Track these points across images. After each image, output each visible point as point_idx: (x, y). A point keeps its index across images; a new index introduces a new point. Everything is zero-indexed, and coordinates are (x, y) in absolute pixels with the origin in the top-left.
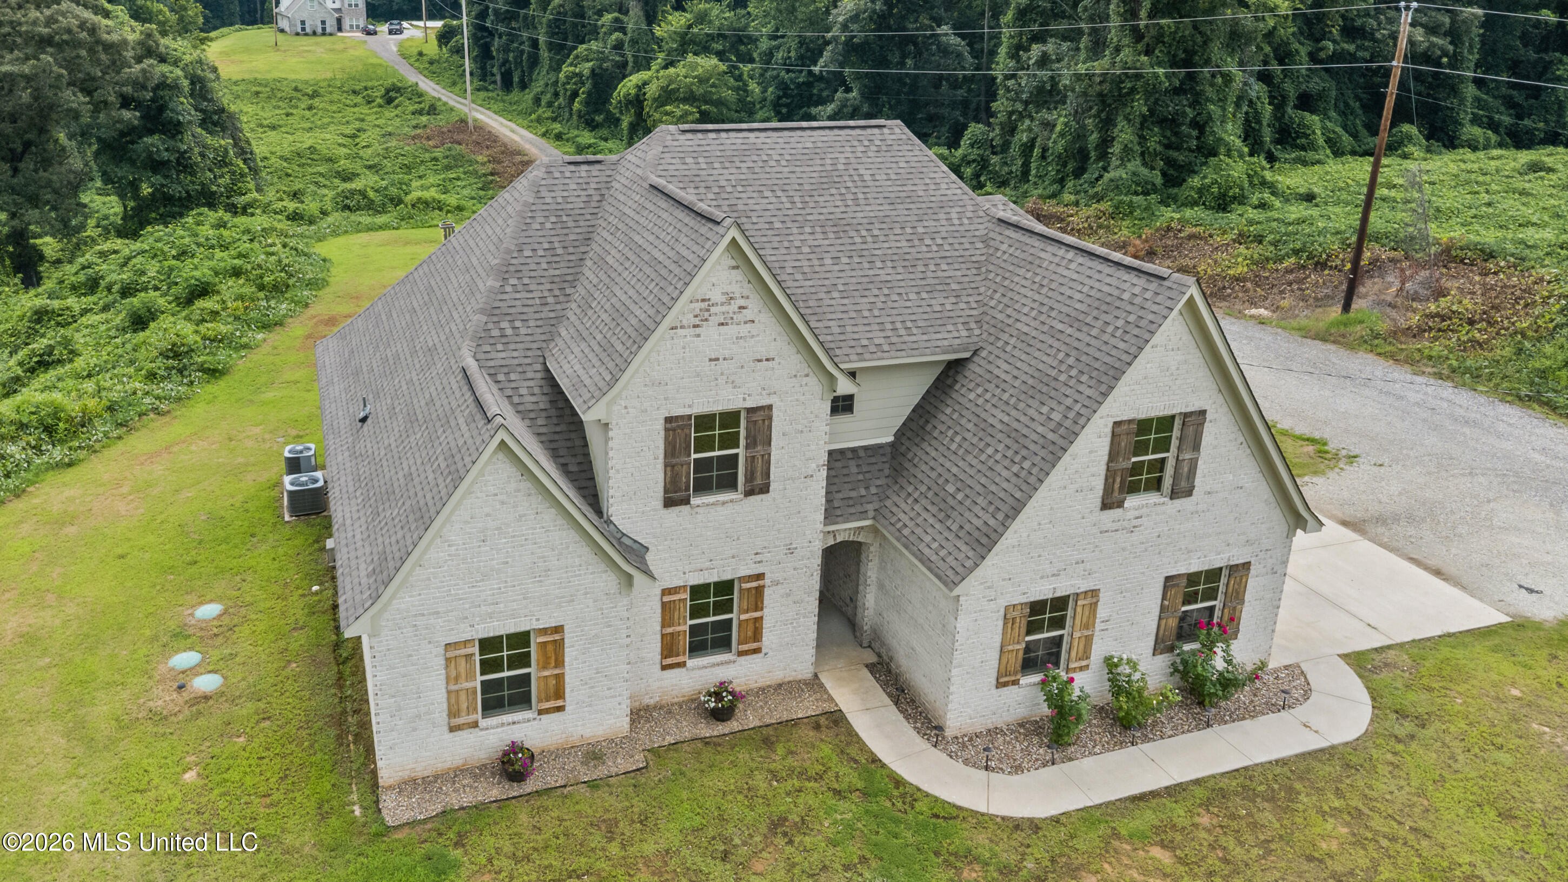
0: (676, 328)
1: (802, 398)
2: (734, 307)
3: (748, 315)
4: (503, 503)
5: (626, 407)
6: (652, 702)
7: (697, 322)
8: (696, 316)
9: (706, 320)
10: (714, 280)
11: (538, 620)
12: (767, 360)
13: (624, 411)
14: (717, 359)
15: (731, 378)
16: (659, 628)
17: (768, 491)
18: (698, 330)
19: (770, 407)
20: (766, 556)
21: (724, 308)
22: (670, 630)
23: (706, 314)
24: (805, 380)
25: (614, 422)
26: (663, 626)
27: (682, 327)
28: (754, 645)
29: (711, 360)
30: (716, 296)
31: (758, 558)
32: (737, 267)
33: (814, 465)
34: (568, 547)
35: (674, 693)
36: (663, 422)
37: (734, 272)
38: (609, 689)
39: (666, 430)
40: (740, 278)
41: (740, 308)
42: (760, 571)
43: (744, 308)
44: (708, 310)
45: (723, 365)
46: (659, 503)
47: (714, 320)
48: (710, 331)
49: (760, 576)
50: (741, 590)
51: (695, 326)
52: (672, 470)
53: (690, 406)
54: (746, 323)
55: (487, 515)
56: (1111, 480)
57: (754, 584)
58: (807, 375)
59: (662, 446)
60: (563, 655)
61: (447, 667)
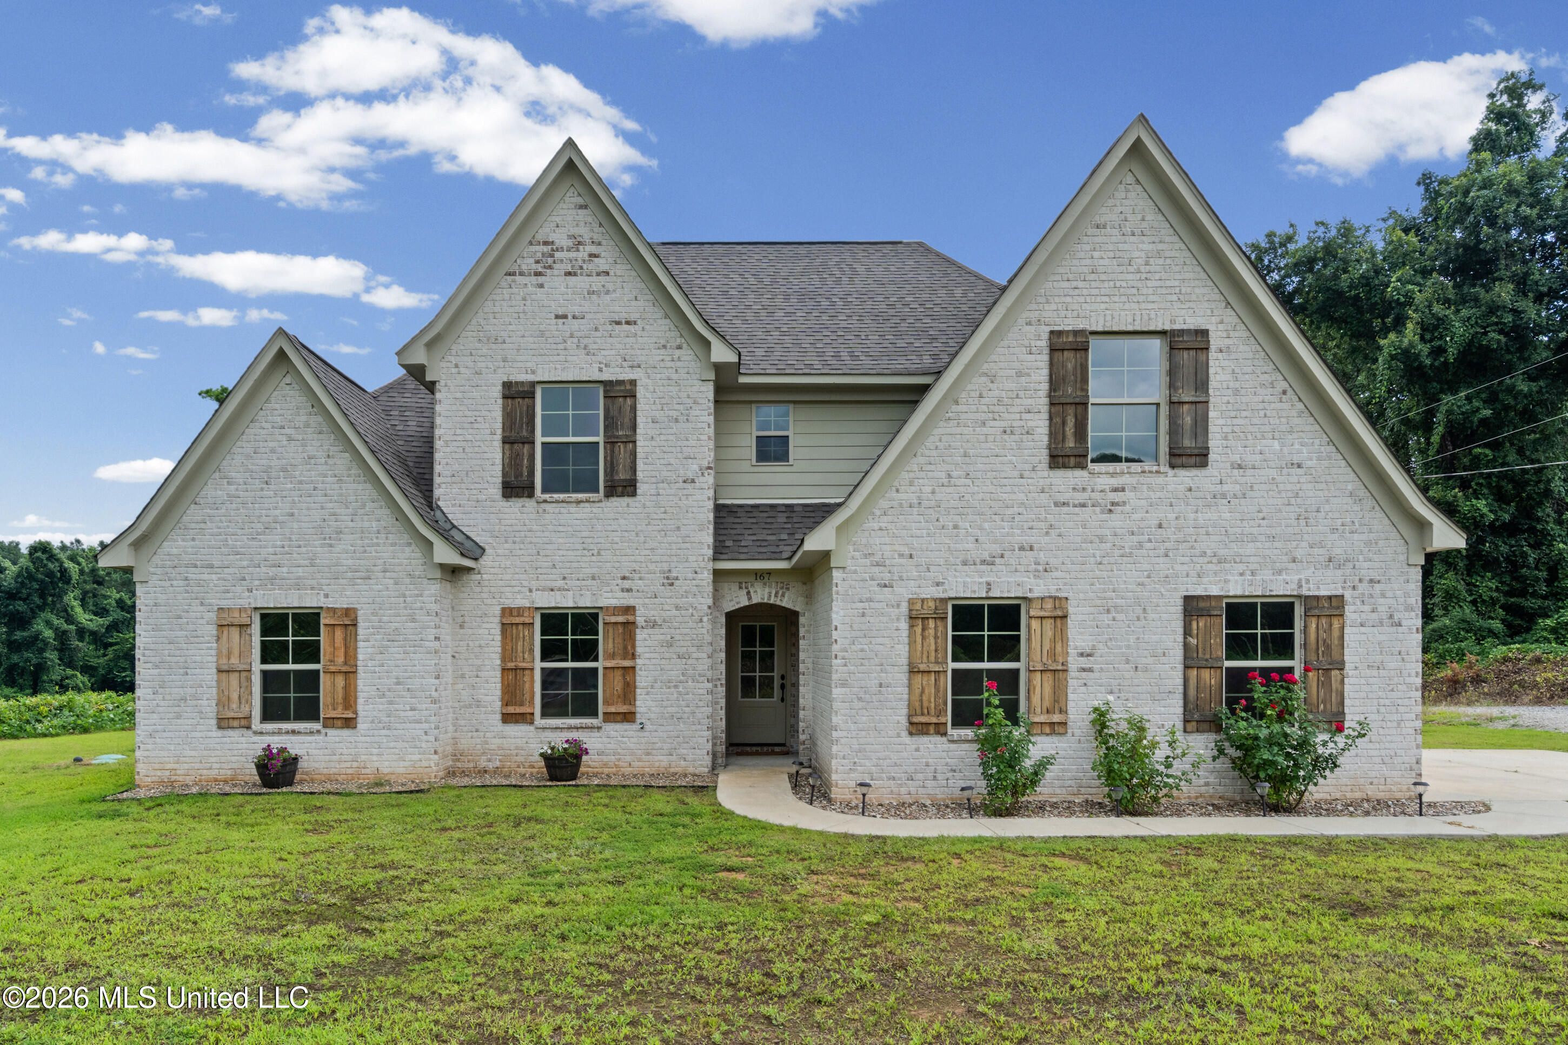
0: (513, 274)
1: (675, 376)
2: (583, 254)
3: (601, 264)
4: (290, 439)
5: (456, 366)
6: (491, 766)
7: (539, 268)
8: (537, 262)
9: (550, 267)
10: (558, 219)
11: (326, 596)
12: (628, 323)
13: (454, 370)
14: (565, 317)
15: (585, 341)
16: (498, 662)
17: (634, 494)
18: (541, 279)
19: (633, 383)
20: (637, 584)
21: (572, 255)
22: (511, 665)
23: (550, 260)
24: (678, 353)
25: (442, 383)
26: (503, 660)
27: (521, 274)
28: (623, 709)
29: (557, 317)
30: (561, 239)
31: (627, 584)
32: (585, 207)
33: (695, 467)
34: (363, 506)
35: (519, 759)
36: (500, 388)
37: (582, 212)
38: (412, 709)
39: (505, 397)
40: (590, 219)
41: (591, 255)
42: (631, 602)
43: (596, 256)
44: (552, 256)
45: (573, 325)
46: (495, 490)
47: (561, 268)
48: (555, 281)
49: (630, 610)
50: (605, 624)
51: (538, 274)
52: (511, 450)
53: (533, 372)
54: (598, 274)
55: (273, 451)
56: (1058, 420)
57: (621, 619)
58: (679, 347)
59: (500, 419)
60: (356, 649)
61: (218, 639)
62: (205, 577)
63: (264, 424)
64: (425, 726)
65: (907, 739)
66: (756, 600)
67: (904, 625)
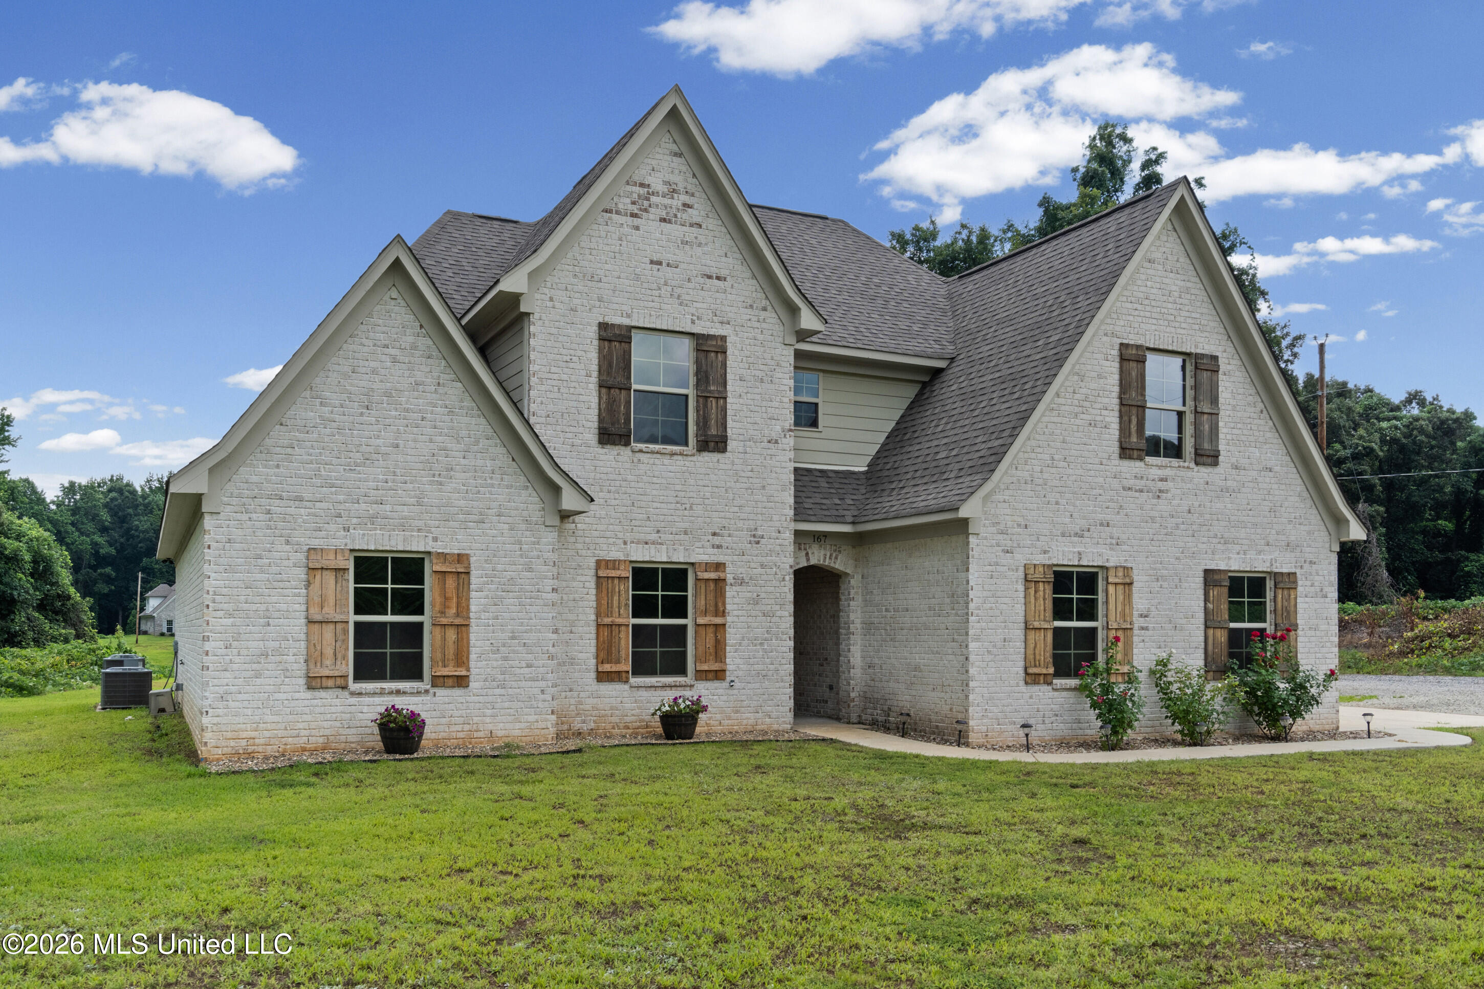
0: (610, 211)
1: (760, 337)
2: (676, 203)
3: (694, 215)
4: (395, 361)
5: (551, 299)
6: (585, 728)
7: (635, 209)
8: (633, 203)
9: (646, 210)
10: (654, 162)
11: (435, 539)
12: (718, 278)
13: (549, 304)
14: (660, 263)
15: (678, 291)
16: (593, 617)
17: (724, 450)
18: (637, 221)
19: (723, 338)
20: (726, 541)
21: (667, 201)
22: (607, 620)
23: (646, 203)
24: (763, 314)
25: (537, 316)
26: (598, 615)
27: (618, 213)
28: (715, 666)
29: (652, 262)
30: (656, 183)
31: (717, 540)
32: (680, 155)
33: (778, 428)
34: (477, 442)
35: (615, 719)
36: (596, 328)
37: (677, 160)
38: (528, 666)
39: (601, 339)
40: (684, 168)
41: (685, 205)
42: (721, 559)
43: (689, 206)
44: (648, 199)
45: (668, 272)
46: (591, 436)
47: (655, 213)
48: (650, 224)
49: (719, 566)
50: (697, 580)
51: (633, 215)
52: (609, 394)
53: (628, 316)
54: (691, 225)
55: (374, 372)
56: (1126, 418)
57: (713, 575)
58: (765, 309)
59: (595, 361)
60: (468, 599)
61: (308, 584)
62: (292, 510)
63: (364, 341)
64: (542, 684)
65: (1023, 688)
66: (813, 561)
67: (1021, 588)
